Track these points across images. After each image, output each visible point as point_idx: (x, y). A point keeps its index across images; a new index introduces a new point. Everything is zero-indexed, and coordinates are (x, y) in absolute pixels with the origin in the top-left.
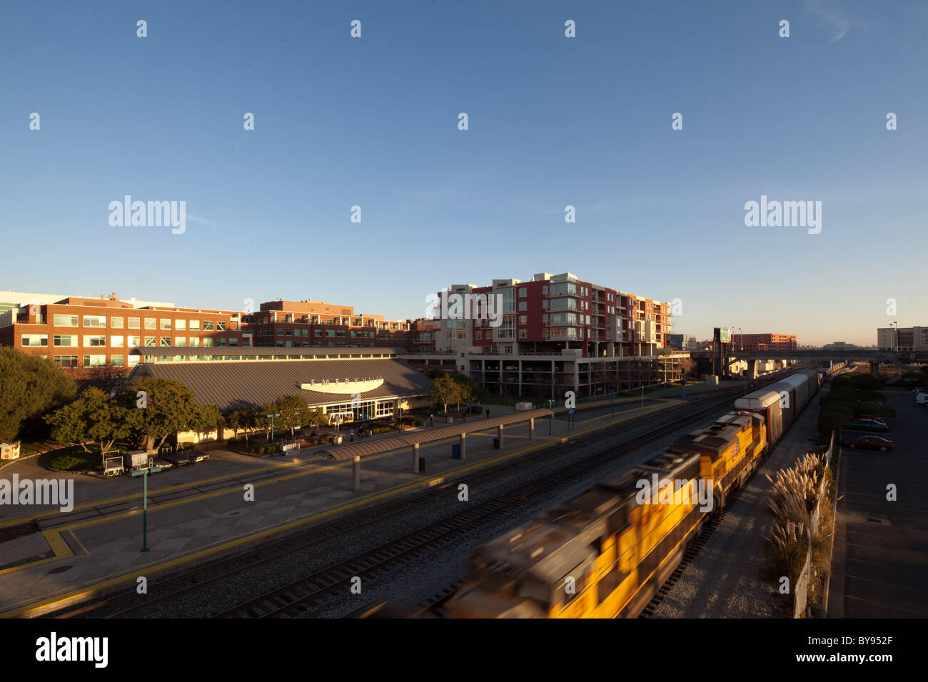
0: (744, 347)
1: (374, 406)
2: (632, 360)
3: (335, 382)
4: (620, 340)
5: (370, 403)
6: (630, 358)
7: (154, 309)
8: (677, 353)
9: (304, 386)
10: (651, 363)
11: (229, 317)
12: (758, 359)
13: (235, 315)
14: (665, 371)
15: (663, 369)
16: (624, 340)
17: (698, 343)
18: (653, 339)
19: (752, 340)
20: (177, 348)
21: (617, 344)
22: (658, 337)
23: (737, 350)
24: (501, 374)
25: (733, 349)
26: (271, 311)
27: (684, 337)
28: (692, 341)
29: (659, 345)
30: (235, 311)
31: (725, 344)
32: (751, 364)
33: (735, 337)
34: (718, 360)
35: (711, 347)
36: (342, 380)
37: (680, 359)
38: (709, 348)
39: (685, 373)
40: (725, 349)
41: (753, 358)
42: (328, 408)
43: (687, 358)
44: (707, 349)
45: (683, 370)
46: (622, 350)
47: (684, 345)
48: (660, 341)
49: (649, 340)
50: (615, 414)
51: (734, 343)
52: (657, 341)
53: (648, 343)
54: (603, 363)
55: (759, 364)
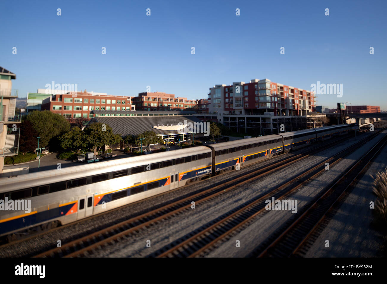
0: (353, 112)
1: (183, 136)
2: (298, 117)
3: (167, 125)
4: (291, 108)
5: (181, 135)
6: (297, 117)
7: (100, 96)
8: (319, 115)
9: (155, 127)
10: (307, 119)
11: (126, 99)
12: (361, 118)
13: (129, 98)
14: (314, 123)
15: (313, 122)
16: (293, 108)
17: (330, 110)
18: (307, 108)
19: (357, 109)
20: (106, 111)
21: (290, 110)
22: (310, 107)
23: (350, 113)
24: (237, 123)
25: (347, 113)
26: (143, 96)
27: (323, 107)
28: (326, 109)
29: (311, 111)
30: (129, 96)
31: (343, 110)
32: (357, 120)
33: (348, 107)
34: (340, 118)
35: (336, 112)
36: (170, 125)
37: (321, 117)
38: (335, 112)
39: (324, 124)
40: (343, 113)
41: (358, 117)
42: (164, 136)
43: (325, 117)
44: (334, 113)
45: (323, 122)
46: (293, 113)
47: (323, 110)
48: (311, 109)
49: (306, 109)
51: (348, 110)
52: (309, 109)
53: (305, 109)
54: (284, 118)
55: (361, 120)
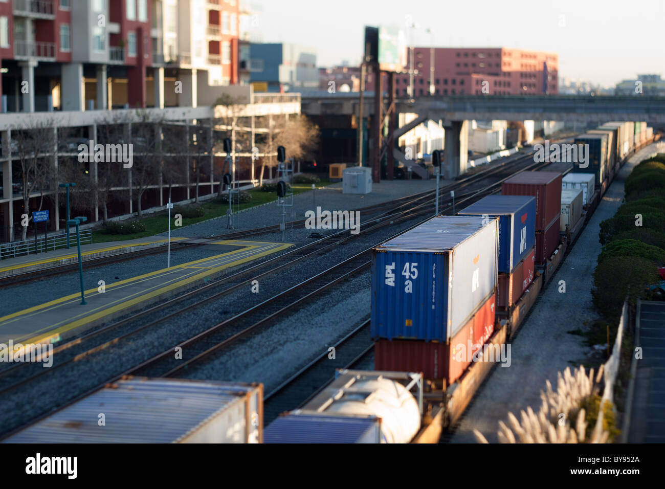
0: (437, 82)
2: (137, 120)
4: (100, 55)
6: (132, 115)
8: (266, 100)
10: (193, 130)
12: (470, 120)
14: (233, 155)
15: (227, 149)
16: (113, 56)
17: (323, 70)
18: (199, 55)
19: (458, 65)
21: (91, 70)
22: (214, 47)
23: (421, 93)
25: (410, 90)
27: (287, 55)
28: (306, 63)
29: (218, 76)
31: (390, 74)
32: (453, 130)
33: (418, 55)
34: (373, 121)
35: (356, 82)
37: (276, 117)
38: (351, 85)
39: (287, 160)
40: (390, 90)
41: (457, 116)
43: (292, 116)
44: (345, 88)
45: (281, 151)
46: (107, 87)
47: (285, 74)
48: (218, 62)
49: (188, 59)
50: (86, 292)
51: (413, 72)
52: (212, 62)
53: (183, 66)
54: (50, 129)
55: (471, 133)
